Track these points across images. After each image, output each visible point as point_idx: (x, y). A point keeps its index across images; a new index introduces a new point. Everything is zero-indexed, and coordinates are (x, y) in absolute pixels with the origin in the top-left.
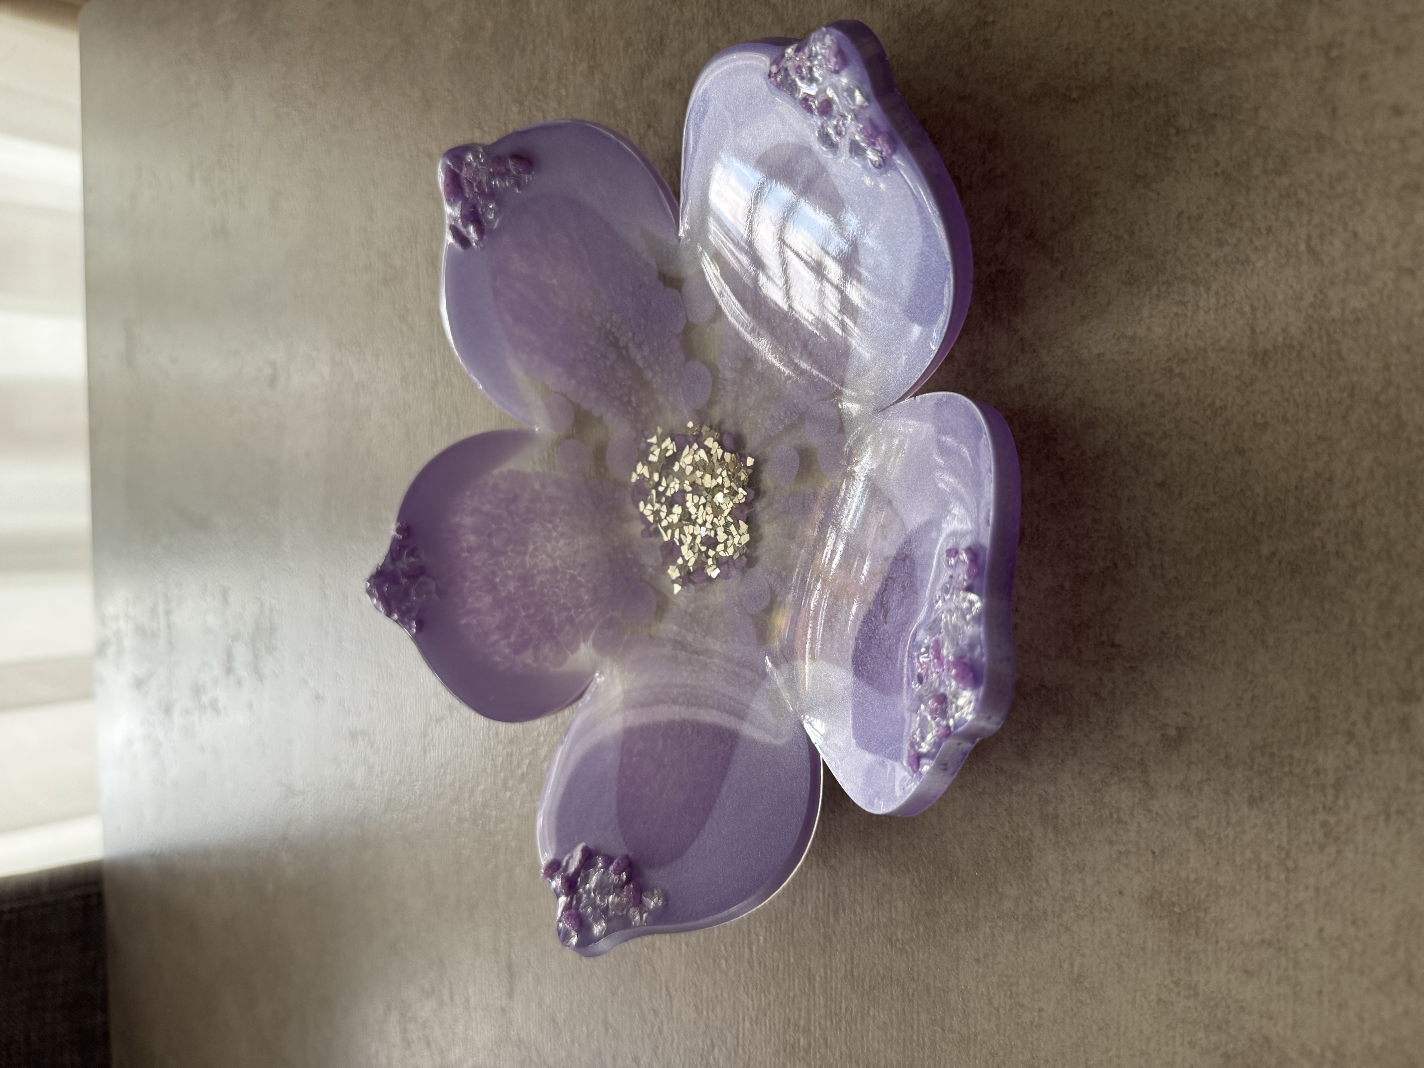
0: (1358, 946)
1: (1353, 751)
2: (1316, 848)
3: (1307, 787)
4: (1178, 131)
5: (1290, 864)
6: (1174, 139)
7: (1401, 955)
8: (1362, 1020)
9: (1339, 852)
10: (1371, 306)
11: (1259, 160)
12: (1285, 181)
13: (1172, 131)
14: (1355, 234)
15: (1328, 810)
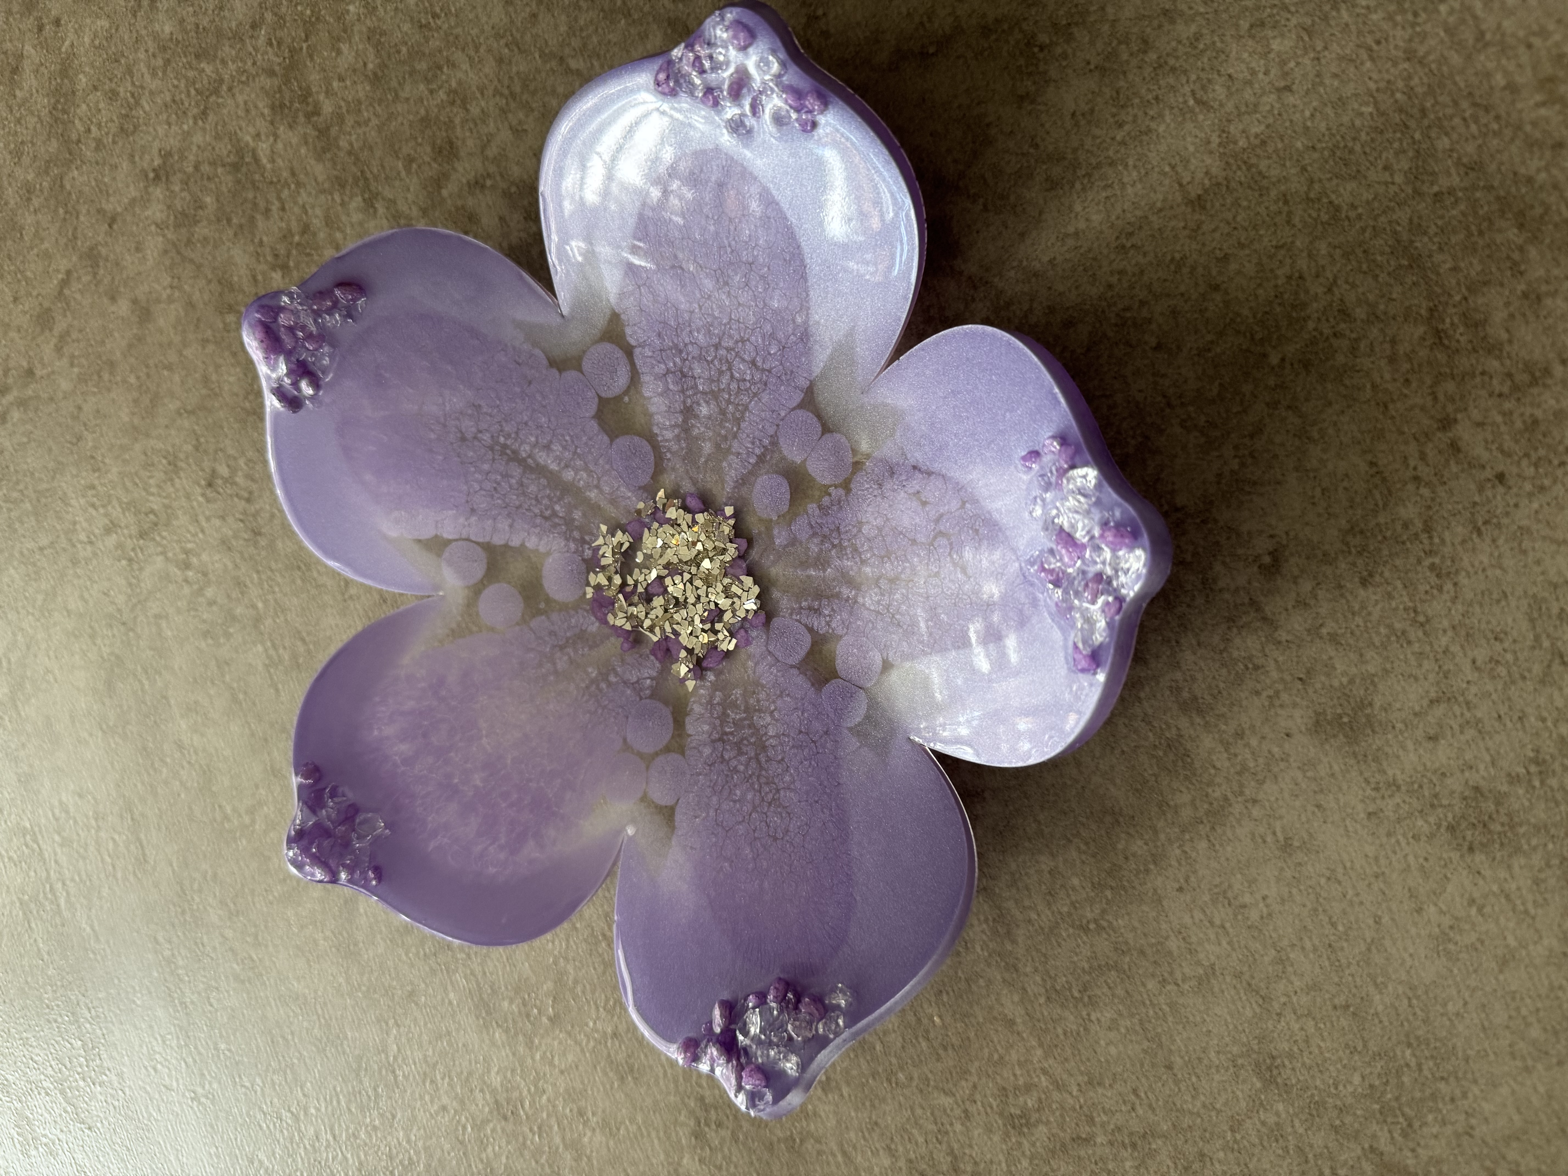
0: (1509, 657)
1: (1425, 492)
2: (1435, 592)
3: (1403, 543)
4: (1042, 49)
5: (1421, 619)
6: (1041, 55)
7: (1546, 644)
8: (1544, 720)
9: (1455, 584)
10: (1268, 126)
11: (1123, 47)
12: (1152, 56)
13: (1036, 50)
14: (1230, 76)
15: (1429, 553)
